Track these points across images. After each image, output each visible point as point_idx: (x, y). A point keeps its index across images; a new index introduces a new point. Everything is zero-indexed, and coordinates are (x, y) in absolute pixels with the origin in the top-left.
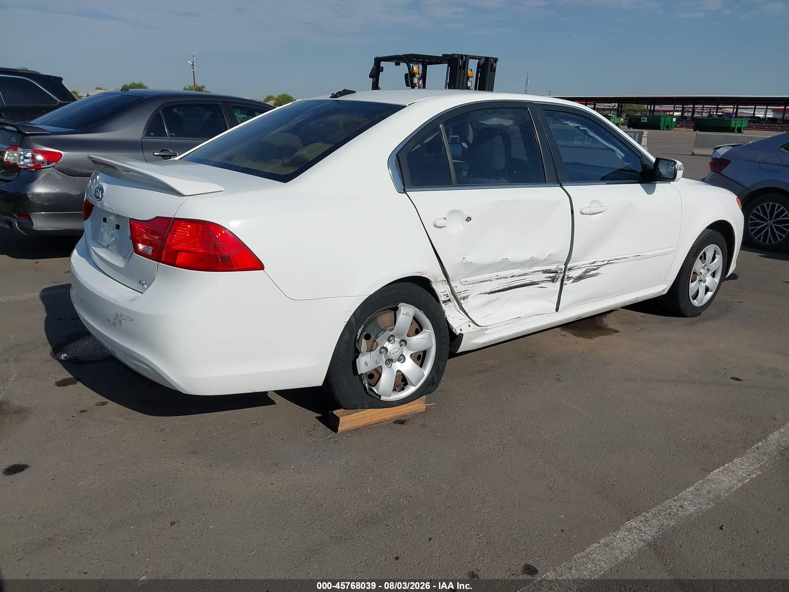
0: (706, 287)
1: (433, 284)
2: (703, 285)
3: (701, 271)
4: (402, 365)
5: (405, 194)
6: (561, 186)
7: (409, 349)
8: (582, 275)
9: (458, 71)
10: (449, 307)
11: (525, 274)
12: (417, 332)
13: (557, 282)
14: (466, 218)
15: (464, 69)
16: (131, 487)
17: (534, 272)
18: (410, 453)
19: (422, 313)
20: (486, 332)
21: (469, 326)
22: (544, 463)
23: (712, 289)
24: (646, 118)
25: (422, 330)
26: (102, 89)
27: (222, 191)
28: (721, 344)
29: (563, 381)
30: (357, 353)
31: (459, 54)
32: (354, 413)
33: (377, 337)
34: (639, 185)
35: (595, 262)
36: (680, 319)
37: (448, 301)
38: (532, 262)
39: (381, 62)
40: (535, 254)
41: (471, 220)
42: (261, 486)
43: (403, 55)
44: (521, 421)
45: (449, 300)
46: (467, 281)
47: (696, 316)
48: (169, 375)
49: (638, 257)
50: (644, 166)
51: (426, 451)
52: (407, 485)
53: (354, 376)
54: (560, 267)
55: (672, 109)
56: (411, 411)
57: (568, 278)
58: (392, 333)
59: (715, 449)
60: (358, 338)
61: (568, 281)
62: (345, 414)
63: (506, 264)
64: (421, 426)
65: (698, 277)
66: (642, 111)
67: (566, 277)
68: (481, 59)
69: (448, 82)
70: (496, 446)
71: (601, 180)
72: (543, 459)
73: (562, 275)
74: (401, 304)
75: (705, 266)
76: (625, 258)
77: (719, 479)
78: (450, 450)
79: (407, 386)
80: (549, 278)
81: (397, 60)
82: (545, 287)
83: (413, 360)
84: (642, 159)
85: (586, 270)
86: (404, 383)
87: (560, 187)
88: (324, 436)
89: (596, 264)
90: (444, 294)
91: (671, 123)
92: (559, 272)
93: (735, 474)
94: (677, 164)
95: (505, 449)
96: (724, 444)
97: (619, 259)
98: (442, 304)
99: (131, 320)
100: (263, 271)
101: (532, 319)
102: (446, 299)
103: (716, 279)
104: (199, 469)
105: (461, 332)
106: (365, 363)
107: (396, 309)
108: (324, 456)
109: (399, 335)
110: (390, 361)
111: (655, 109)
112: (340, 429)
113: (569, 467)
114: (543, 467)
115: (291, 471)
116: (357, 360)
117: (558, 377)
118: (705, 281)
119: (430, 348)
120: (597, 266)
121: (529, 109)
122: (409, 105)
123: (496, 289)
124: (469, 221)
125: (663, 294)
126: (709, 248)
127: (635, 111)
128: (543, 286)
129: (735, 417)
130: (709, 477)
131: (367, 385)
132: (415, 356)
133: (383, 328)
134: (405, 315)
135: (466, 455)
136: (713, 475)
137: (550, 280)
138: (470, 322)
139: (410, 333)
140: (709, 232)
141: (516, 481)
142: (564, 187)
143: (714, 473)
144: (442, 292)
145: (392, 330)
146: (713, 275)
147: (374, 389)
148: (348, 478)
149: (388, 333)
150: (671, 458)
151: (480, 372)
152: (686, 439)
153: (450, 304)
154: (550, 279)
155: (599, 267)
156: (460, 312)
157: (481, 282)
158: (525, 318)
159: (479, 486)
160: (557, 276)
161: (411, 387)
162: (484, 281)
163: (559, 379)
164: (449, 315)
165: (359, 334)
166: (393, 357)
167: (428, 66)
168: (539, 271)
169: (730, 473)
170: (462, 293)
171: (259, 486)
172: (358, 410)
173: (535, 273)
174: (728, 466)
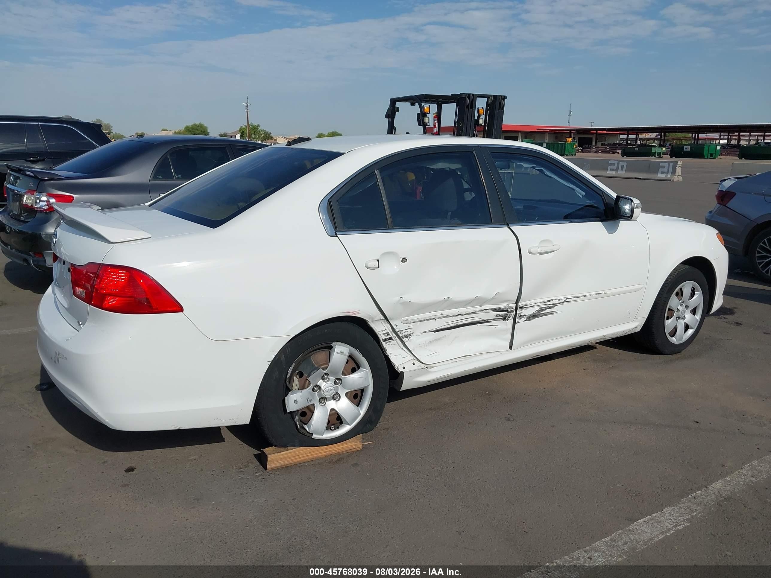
0: (686, 324)
1: (370, 323)
2: (681, 322)
3: (678, 308)
4: (336, 403)
5: (337, 237)
6: (508, 226)
7: (344, 387)
8: (536, 313)
9: (466, 109)
10: (391, 345)
11: (472, 312)
12: (354, 371)
13: (508, 321)
14: (402, 259)
15: (472, 107)
16: (55, 518)
17: (483, 310)
18: (331, 493)
19: (358, 353)
20: (431, 370)
21: (414, 364)
22: (463, 506)
23: (693, 327)
24: (689, 147)
25: (359, 368)
26: (167, 130)
27: (150, 238)
28: (692, 384)
29: (512, 421)
30: (288, 390)
31: (466, 94)
32: (284, 451)
33: (309, 375)
34: (600, 222)
35: (550, 301)
36: (658, 356)
37: (388, 340)
38: (478, 301)
39: (396, 103)
40: (481, 294)
41: (407, 261)
42: (176, 521)
43: (416, 95)
44: (455, 462)
45: (390, 338)
46: (408, 320)
47: (676, 353)
48: (96, 411)
49: (600, 295)
50: (606, 205)
51: (348, 491)
52: (317, 526)
53: (285, 414)
54: (511, 305)
55: (718, 137)
56: (346, 449)
57: (520, 316)
58: (325, 371)
59: (648, 497)
60: (289, 375)
61: (520, 319)
62: (274, 452)
63: (449, 303)
64: (352, 465)
65: (674, 314)
66: (687, 140)
67: (517, 316)
68: (489, 97)
69: (457, 121)
70: (420, 488)
71: (564, 219)
72: (463, 503)
73: (513, 314)
74: (334, 343)
75: (683, 302)
76: (585, 296)
77: (641, 529)
78: (372, 491)
79: (343, 424)
80: (499, 316)
81: (412, 100)
82: (496, 325)
83: (349, 399)
84: (603, 197)
85: (541, 308)
86: (340, 421)
87: (507, 228)
88: (254, 474)
89: (551, 303)
90: (384, 332)
91: (716, 152)
92: (510, 310)
93: (660, 525)
94: (633, 202)
95: (428, 491)
96: (660, 492)
97: (577, 297)
98: (383, 342)
99: (65, 358)
100: (182, 313)
101: (485, 356)
102: (386, 338)
103: (697, 316)
104: (124, 502)
105: (403, 370)
106: (295, 401)
107: (331, 348)
108: (246, 493)
109: (334, 373)
110: (323, 400)
111: (699, 137)
112: (268, 466)
113: (487, 511)
114: (460, 511)
115: (210, 507)
116: (286, 398)
117: (509, 416)
118: (684, 318)
119: (367, 387)
120: (553, 304)
121: (475, 152)
122: (347, 152)
123: (442, 328)
124: (405, 262)
125: (636, 331)
126: (686, 285)
127: (680, 140)
128: (494, 325)
129: (680, 463)
130: (631, 527)
131: (298, 423)
132: (351, 394)
133: (316, 366)
134: (339, 354)
135: (386, 497)
136: (636, 525)
137: (501, 319)
138: (414, 360)
139: (345, 372)
140: (684, 269)
141: (427, 525)
142: (511, 227)
143: (637, 523)
144: (382, 331)
145: (326, 368)
146: (694, 312)
147: (306, 427)
148: (261, 516)
149: (321, 371)
150: (597, 505)
151: (432, 410)
152: (621, 485)
153: (392, 342)
154: (501, 317)
155: (554, 305)
156: (404, 350)
157: (424, 320)
158: (476, 355)
159: (388, 529)
160: (508, 314)
161: (346, 426)
162: (427, 320)
163: (509, 418)
164: (391, 354)
165: (291, 371)
166: (326, 395)
167: (442, 105)
168: (488, 309)
169: (655, 524)
170: (404, 331)
171: (174, 521)
172: (289, 448)
173: (484, 312)
174: (655, 516)
